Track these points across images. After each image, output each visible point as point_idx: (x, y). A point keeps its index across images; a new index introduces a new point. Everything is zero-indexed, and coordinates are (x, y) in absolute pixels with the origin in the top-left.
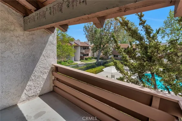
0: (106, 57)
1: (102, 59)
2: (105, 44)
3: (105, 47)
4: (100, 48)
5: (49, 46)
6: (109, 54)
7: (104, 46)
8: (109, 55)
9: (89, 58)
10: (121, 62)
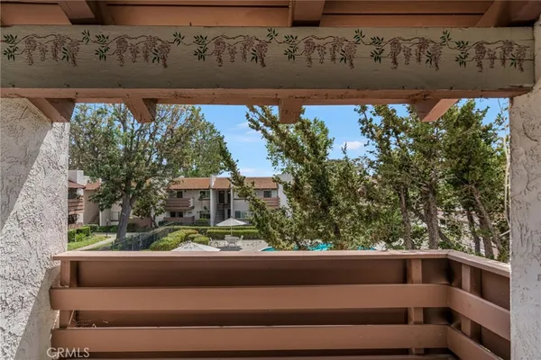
0: (144, 222)
1: (132, 227)
2: (146, 178)
3: (144, 188)
4: (127, 191)
5: (41, 175)
6: (156, 210)
7: (139, 186)
8: (157, 214)
9: (79, 231)
10: (197, 230)
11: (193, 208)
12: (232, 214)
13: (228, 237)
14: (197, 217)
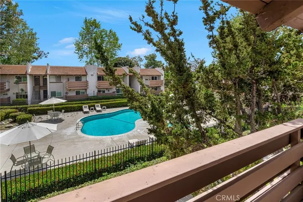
10: (17, 108)
11: (9, 90)
12: (49, 94)
13: (50, 112)
14: (13, 98)
